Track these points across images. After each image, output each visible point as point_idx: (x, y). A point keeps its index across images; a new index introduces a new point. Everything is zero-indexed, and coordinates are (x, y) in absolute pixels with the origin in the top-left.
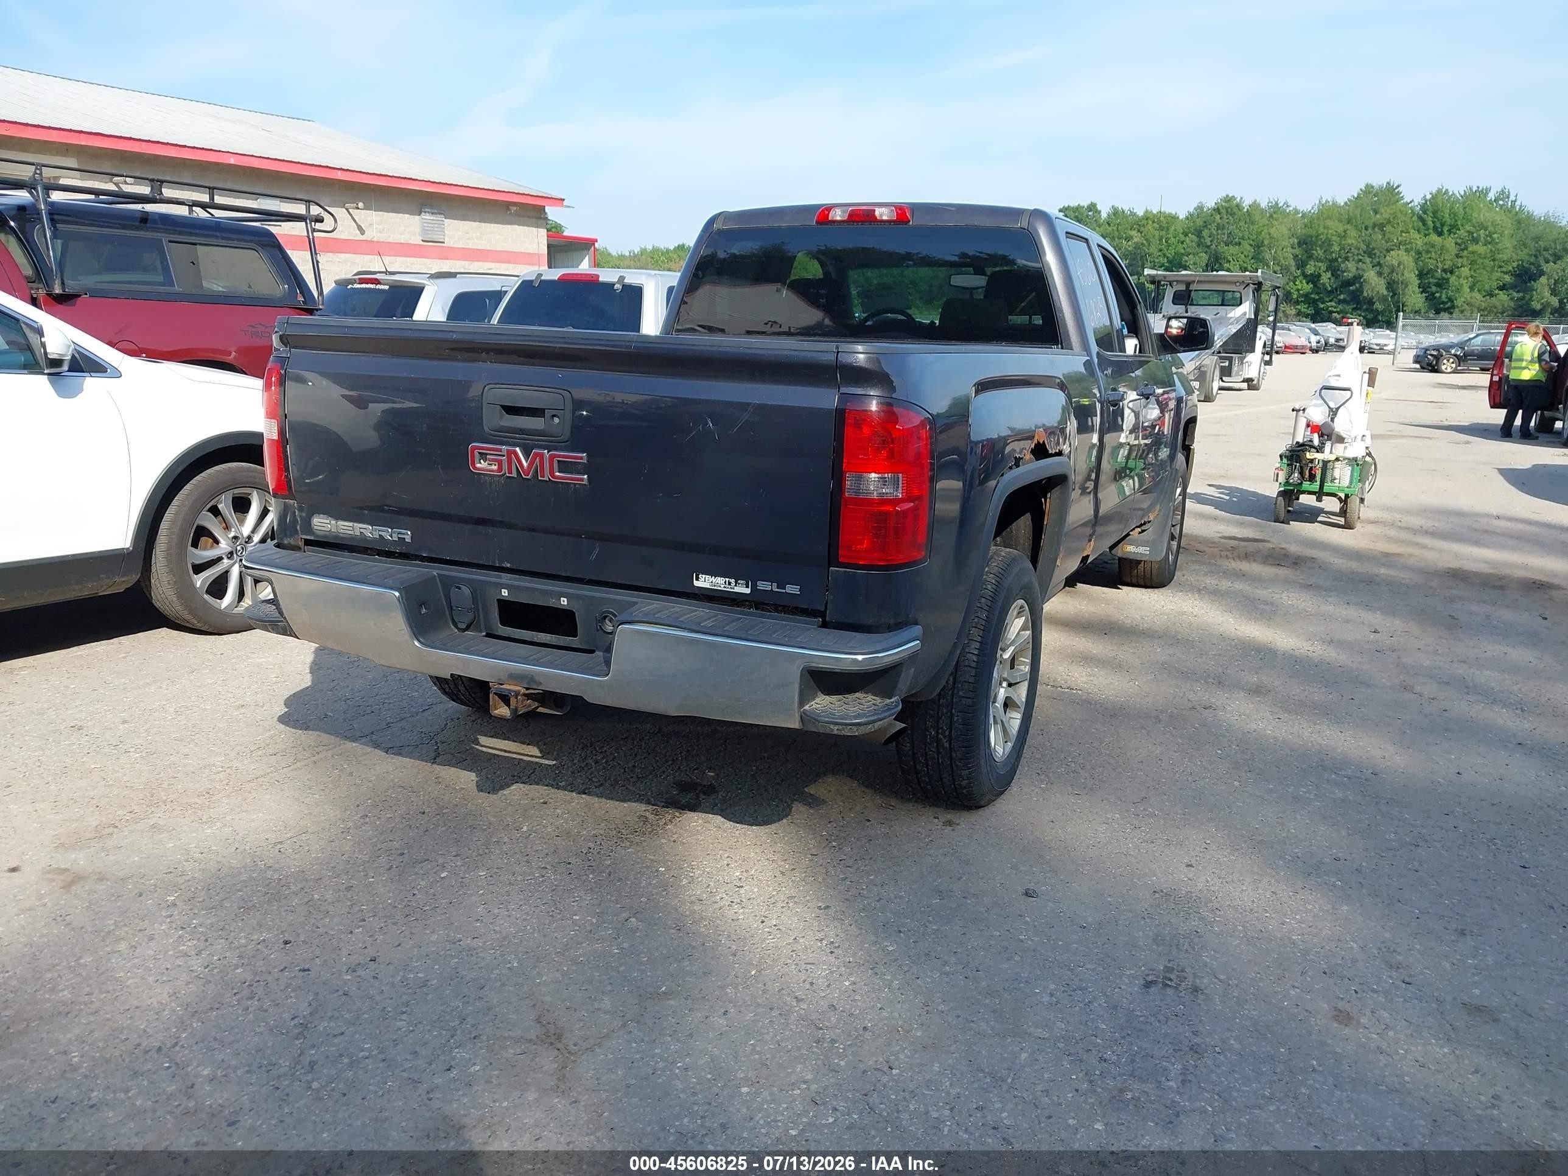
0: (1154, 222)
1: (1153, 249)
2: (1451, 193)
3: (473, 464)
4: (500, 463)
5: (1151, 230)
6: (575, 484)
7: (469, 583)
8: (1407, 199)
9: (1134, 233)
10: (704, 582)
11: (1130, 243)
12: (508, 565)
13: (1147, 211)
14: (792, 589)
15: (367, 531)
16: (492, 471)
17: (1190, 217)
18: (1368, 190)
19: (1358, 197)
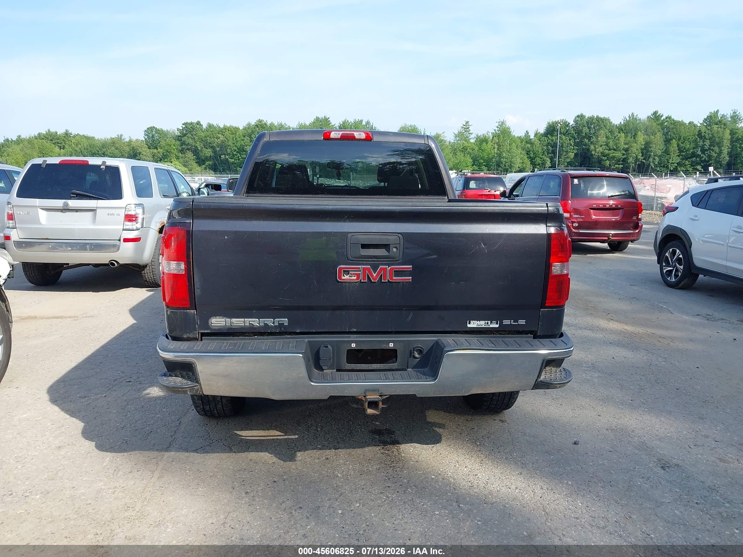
0: (228, 131)
1: (230, 143)
2: (349, 122)
3: (340, 278)
4: (358, 275)
5: (228, 134)
6: (403, 282)
7: (330, 342)
8: (333, 124)
9: (220, 135)
10: (473, 324)
11: (219, 140)
12: (355, 330)
13: (224, 125)
14: (522, 322)
15: (255, 322)
16: (353, 280)
17: (245, 129)
18: (317, 119)
19: (314, 122)
